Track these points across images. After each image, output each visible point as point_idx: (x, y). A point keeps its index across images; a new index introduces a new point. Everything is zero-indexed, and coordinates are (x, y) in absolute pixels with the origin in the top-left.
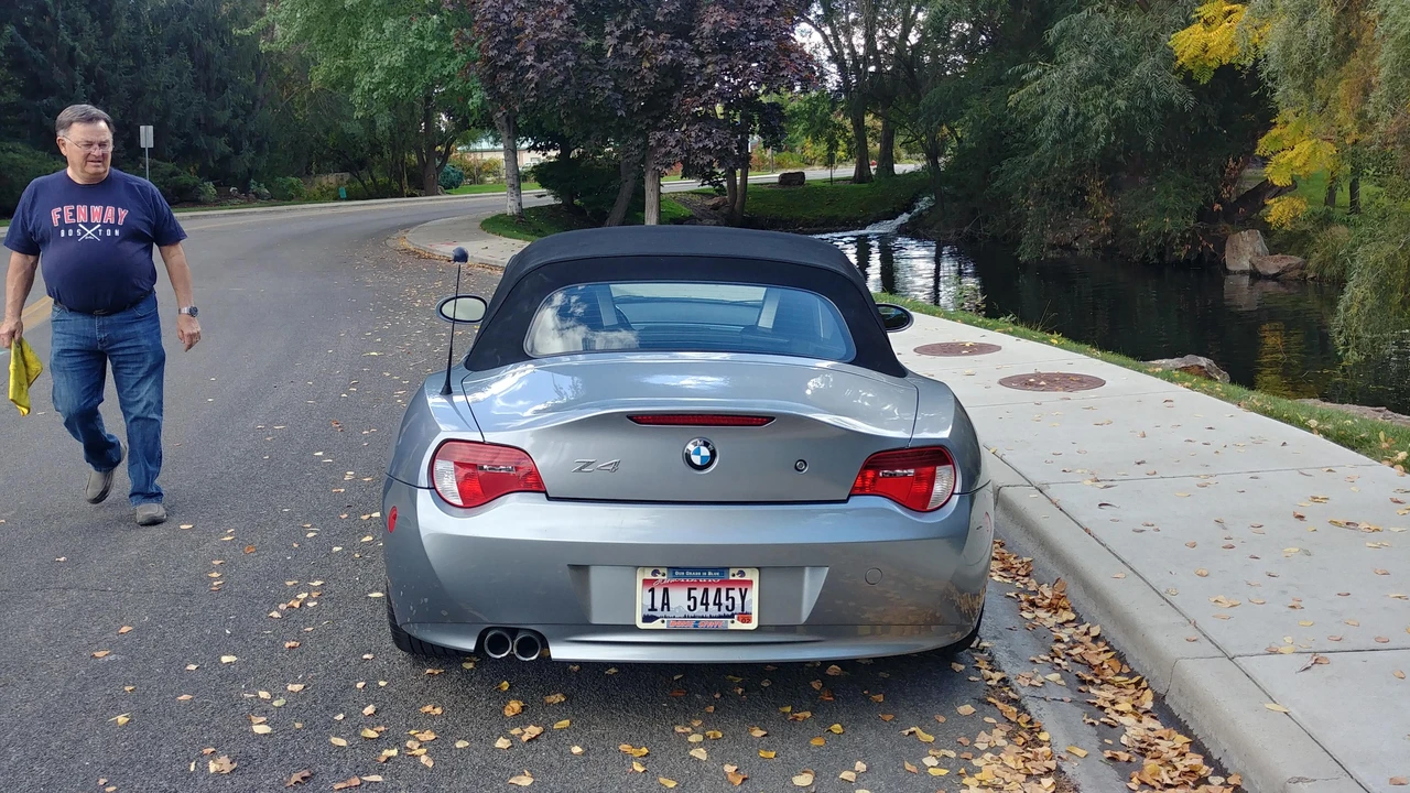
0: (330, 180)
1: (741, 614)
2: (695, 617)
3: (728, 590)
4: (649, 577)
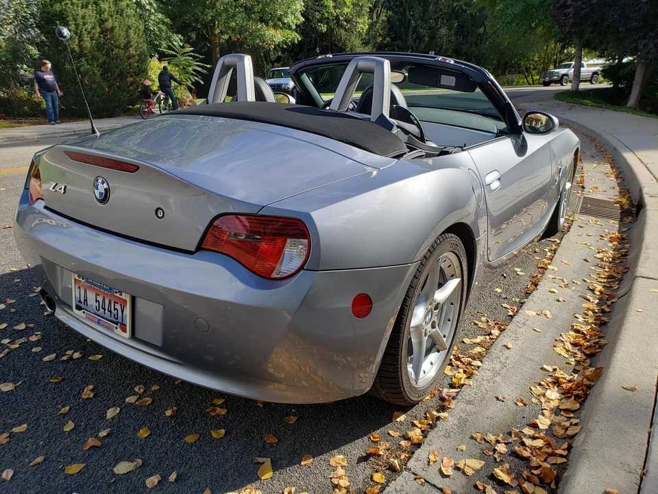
1: (120, 323)
2: (99, 316)
3: (115, 303)
4: (77, 278)
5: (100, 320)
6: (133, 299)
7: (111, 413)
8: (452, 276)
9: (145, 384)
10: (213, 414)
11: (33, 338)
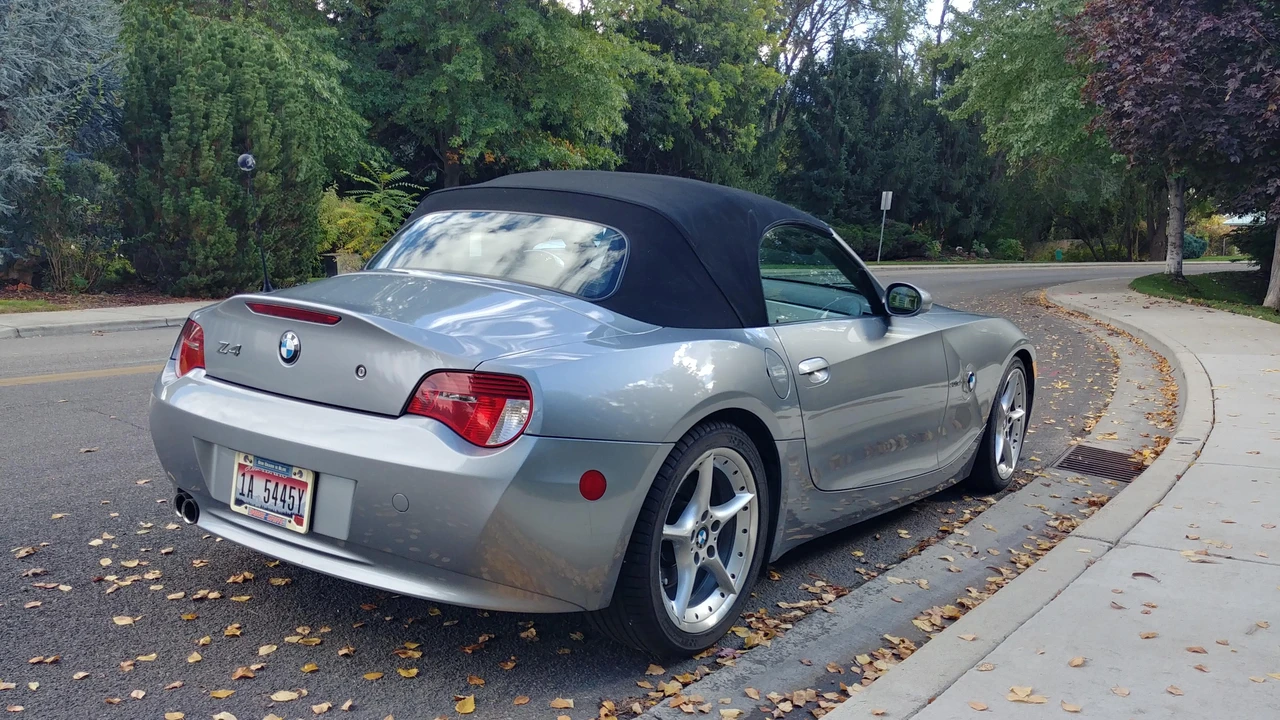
0: (1065, 245)
1: (297, 515)
2: (267, 509)
3: (291, 488)
4: (242, 462)
5: (267, 514)
6: (317, 476)
7: (264, 650)
8: (743, 488)
9: (311, 626)
10: (403, 656)
11: (150, 576)
